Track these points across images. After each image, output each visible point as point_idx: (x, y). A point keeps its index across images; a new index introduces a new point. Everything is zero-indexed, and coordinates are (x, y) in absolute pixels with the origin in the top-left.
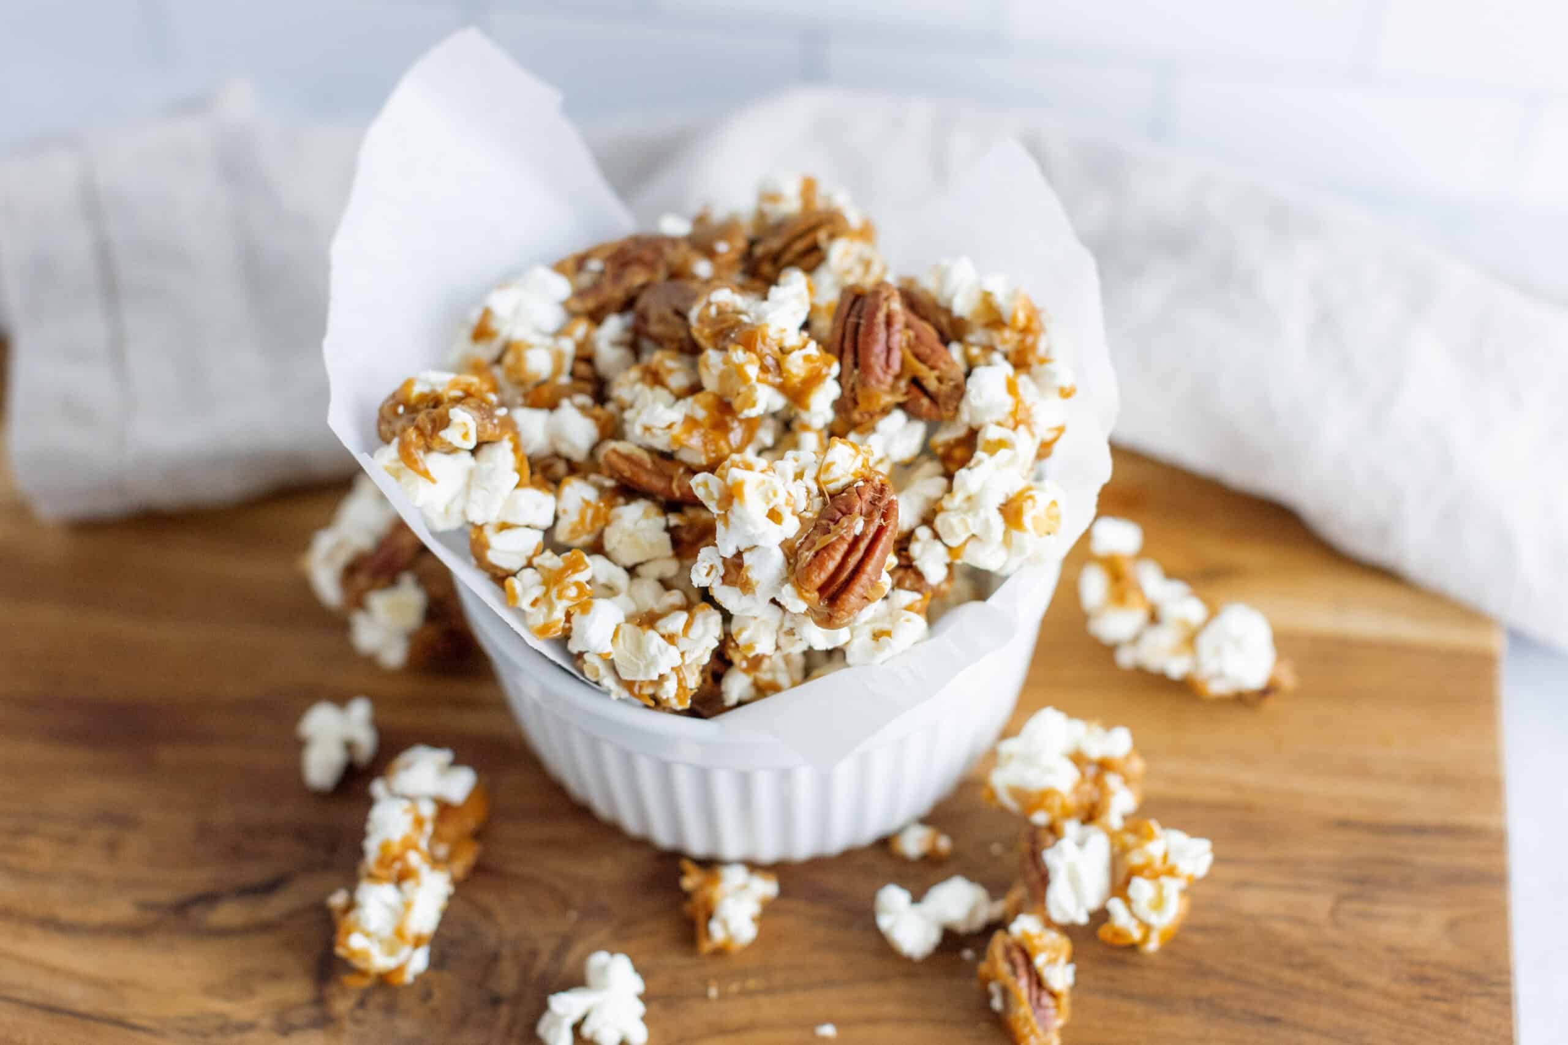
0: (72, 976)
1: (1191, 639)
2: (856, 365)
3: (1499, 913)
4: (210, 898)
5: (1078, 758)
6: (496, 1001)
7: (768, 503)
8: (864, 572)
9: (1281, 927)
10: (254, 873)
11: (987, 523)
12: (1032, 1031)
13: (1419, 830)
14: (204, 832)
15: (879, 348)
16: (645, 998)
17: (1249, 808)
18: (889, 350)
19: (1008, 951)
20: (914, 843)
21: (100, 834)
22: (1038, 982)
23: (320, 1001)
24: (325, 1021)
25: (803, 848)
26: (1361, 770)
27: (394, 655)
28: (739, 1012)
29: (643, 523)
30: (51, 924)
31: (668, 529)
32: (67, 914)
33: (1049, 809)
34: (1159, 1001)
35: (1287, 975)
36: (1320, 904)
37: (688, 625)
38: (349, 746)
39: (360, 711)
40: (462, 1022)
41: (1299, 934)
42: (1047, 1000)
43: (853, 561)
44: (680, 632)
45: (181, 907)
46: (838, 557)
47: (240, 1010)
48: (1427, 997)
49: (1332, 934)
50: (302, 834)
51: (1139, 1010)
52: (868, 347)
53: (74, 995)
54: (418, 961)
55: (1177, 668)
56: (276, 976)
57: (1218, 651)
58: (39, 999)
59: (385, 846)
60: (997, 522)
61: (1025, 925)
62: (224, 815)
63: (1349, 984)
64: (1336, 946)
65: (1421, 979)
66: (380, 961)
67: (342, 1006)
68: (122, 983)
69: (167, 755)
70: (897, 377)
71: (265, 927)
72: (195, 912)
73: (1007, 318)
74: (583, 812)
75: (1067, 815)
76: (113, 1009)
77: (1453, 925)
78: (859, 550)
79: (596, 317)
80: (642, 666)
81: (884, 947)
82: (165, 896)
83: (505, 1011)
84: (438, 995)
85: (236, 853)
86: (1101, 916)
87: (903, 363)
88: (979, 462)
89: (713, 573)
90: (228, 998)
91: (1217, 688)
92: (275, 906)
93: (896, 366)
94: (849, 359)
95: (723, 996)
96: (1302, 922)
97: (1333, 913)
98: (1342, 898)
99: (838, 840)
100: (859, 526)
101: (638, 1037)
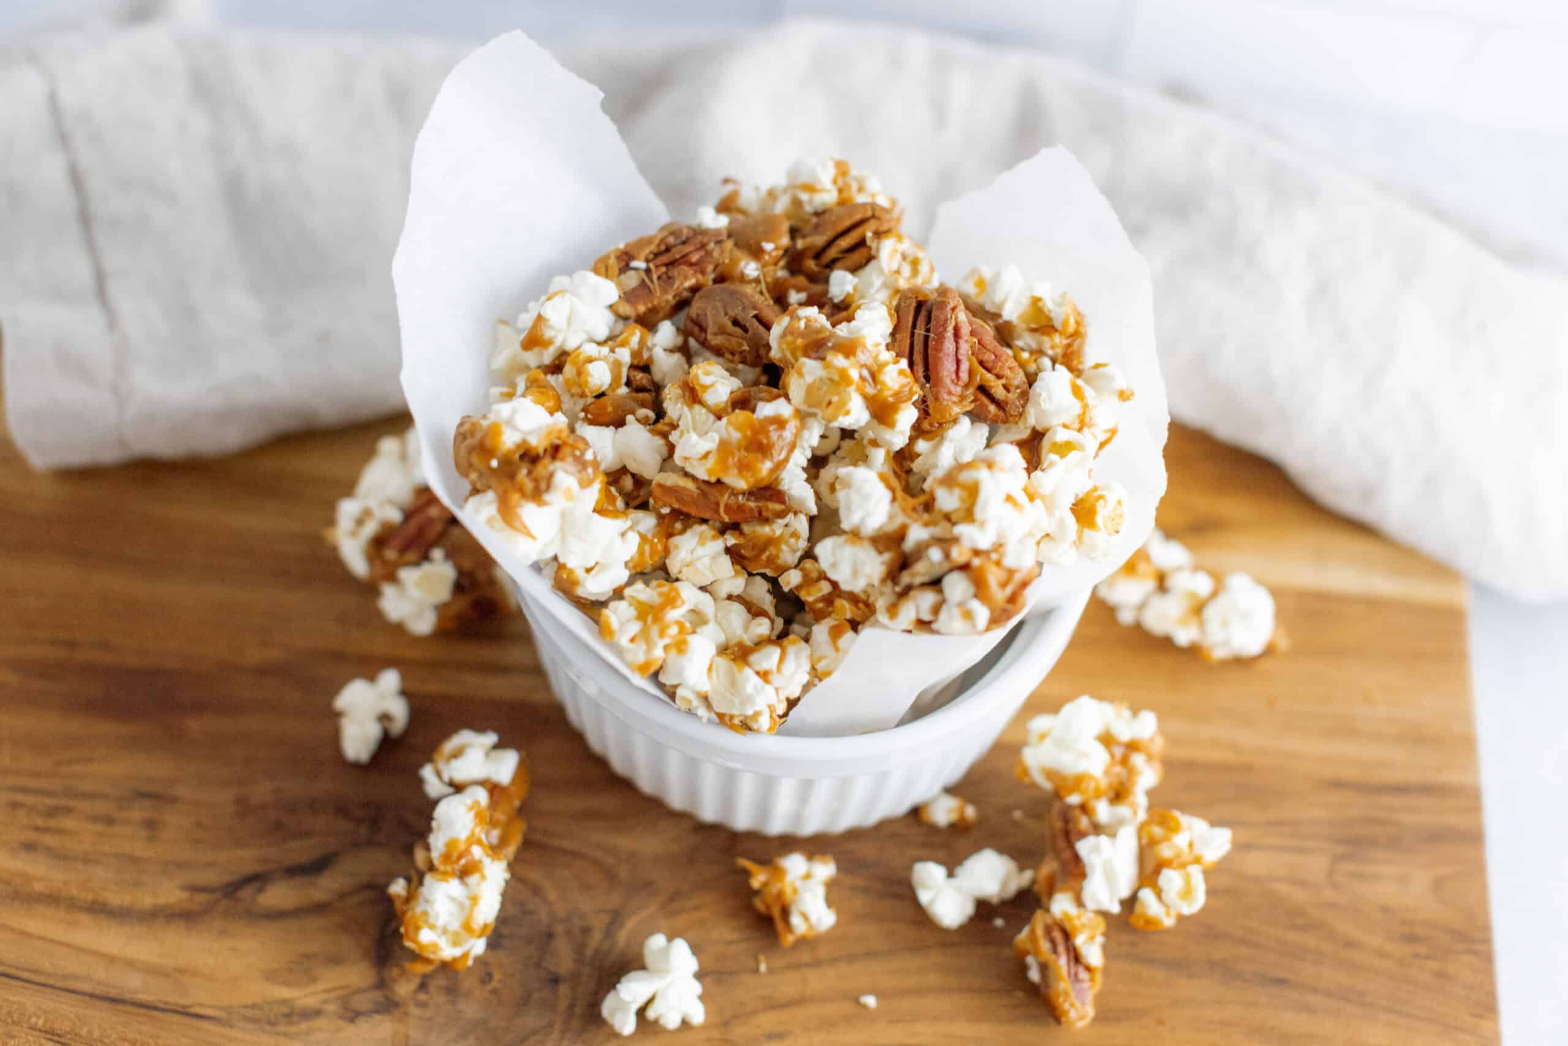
0: (130, 964)
1: (1198, 609)
3: (1477, 870)
4: (259, 879)
5: (1107, 740)
6: (555, 980)
9: (1283, 889)
10: (299, 851)
12: (1072, 1005)
13: (1401, 789)
14: (244, 808)
16: (699, 976)
17: (1249, 768)
18: (958, 361)
19: (1048, 930)
20: (943, 812)
21: (137, 813)
22: (1076, 958)
23: (382, 984)
24: (389, 1006)
26: (1346, 730)
27: (423, 624)
28: (789, 986)
30: (99, 909)
31: (727, 550)
32: (115, 898)
33: (1082, 792)
34: (1181, 966)
35: (1292, 936)
36: (1315, 866)
37: (781, 661)
38: (385, 718)
39: (390, 680)
40: (524, 1001)
41: (1298, 896)
42: (1083, 975)
44: (774, 668)
45: (232, 889)
47: (306, 997)
48: (1417, 956)
49: (1329, 895)
50: (341, 808)
51: (1160, 974)
53: (133, 984)
54: (479, 946)
55: (1184, 636)
56: (335, 960)
57: (1225, 624)
58: (99, 990)
59: (452, 844)
60: (1071, 521)
61: (1061, 905)
62: (261, 791)
63: (1349, 944)
64: (1332, 906)
65: (1411, 938)
66: (448, 952)
67: (404, 989)
68: (182, 971)
69: (194, 725)
70: (967, 386)
71: (320, 908)
72: (246, 893)
73: (1058, 324)
74: (624, 785)
75: (1098, 795)
76: (175, 999)
77: (1438, 884)
79: (648, 323)
80: (739, 702)
81: (922, 918)
82: (211, 877)
83: (564, 989)
84: (497, 976)
85: (278, 830)
86: (1132, 904)
88: (1050, 466)
90: (289, 984)
91: (1219, 653)
92: (326, 886)
95: (771, 971)
96: (1302, 883)
97: (1331, 873)
98: (1337, 859)
101: (698, 1015)
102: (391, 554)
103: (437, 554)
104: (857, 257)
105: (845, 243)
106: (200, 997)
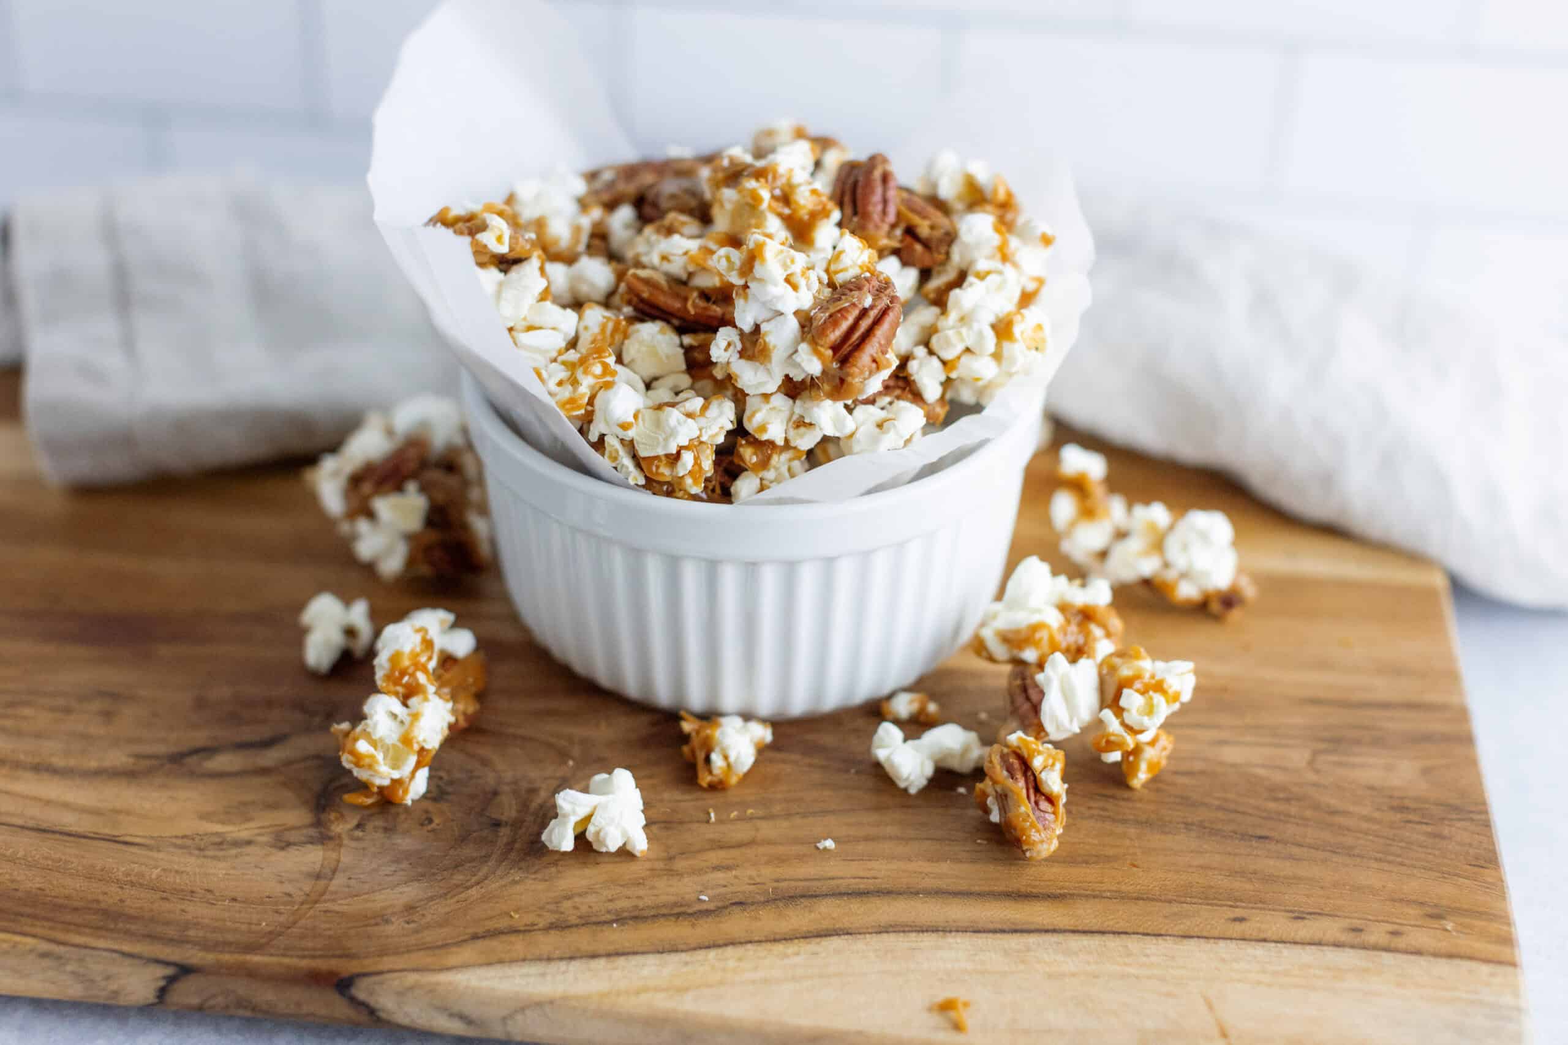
0: (66, 806)
1: (1158, 544)
2: (855, 213)
3: (1472, 762)
4: (208, 751)
5: (1063, 608)
6: (497, 824)
7: (785, 270)
8: (874, 336)
9: (1261, 772)
11: (980, 335)
12: (1032, 826)
13: (1385, 706)
14: (200, 704)
15: (877, 197)
17: (1225, 690)
18: (885, 201)
19: (1003, 757)
20: (904, 705)
21: (96, 705)
22: (1036, 787)
23: (318, 824)
24: (324, 839)
25: (799, 705)
26: (1323, 665)
27: (392, 564)
29: (660, 337)
30: (41, 768)
31: (682, 345)
32: (59, 762)
33: (1036, 644)
35: (1272, 805)
36: (1298, 757)
37: (704, 408)
38: (349, 633)
39: (361, 606)
40: (463, 839)
41: (1279, 777)
42: (1044, 805)
43: (864, 324)
44: (698, 413)
45: (177, 759)
46: (850, 320)
47: (239, 831)
48: (1409, 822)
49: (1311, 777)
50: (299, 706)
51: (1132, 831)
52: (866, 197)
53: (69, 820)
54: (419, 785)
55: (1147, 566)
56: (275, 806)
57: (1185, 547)
58: (31, 824)
59: (395, 658)
60: (990, 334)
61: (1019, 738)
62: (221, 692)
63: (1334, 812)
64: (1315, 785)
65: (1402, 809)
66: (383, 774)
67: (340, 828)
68: (118, 812)
69: (164, 650)
70: (893, 226)
71: (264, 771)
72: (192, 761)
73: (989, 197)
75: (1054, 648)
76: (107, 831)
77: (1426, 771)
78: (869, 317)
79: (611, 206)
80: (661, 439)
82: (161, 749)
83: (505, 832)
84: (437, 821)
85: (234, 718)
86: (1094, 727)
87: (899, 215)
88: (971, 285)
89: (732, 348)
90: (223, 823)
92: (271, 757)
93: (891, 217)
94: (849, 210)
95: (720, 821)
96: (1284, 769)
97: (1311, 763)
98: (1318, 752)
99: (832, 700)
100: (868, 301)
101: (640, 844)
102: (367, 488)
103: (412, 487)
106: (129, 829)
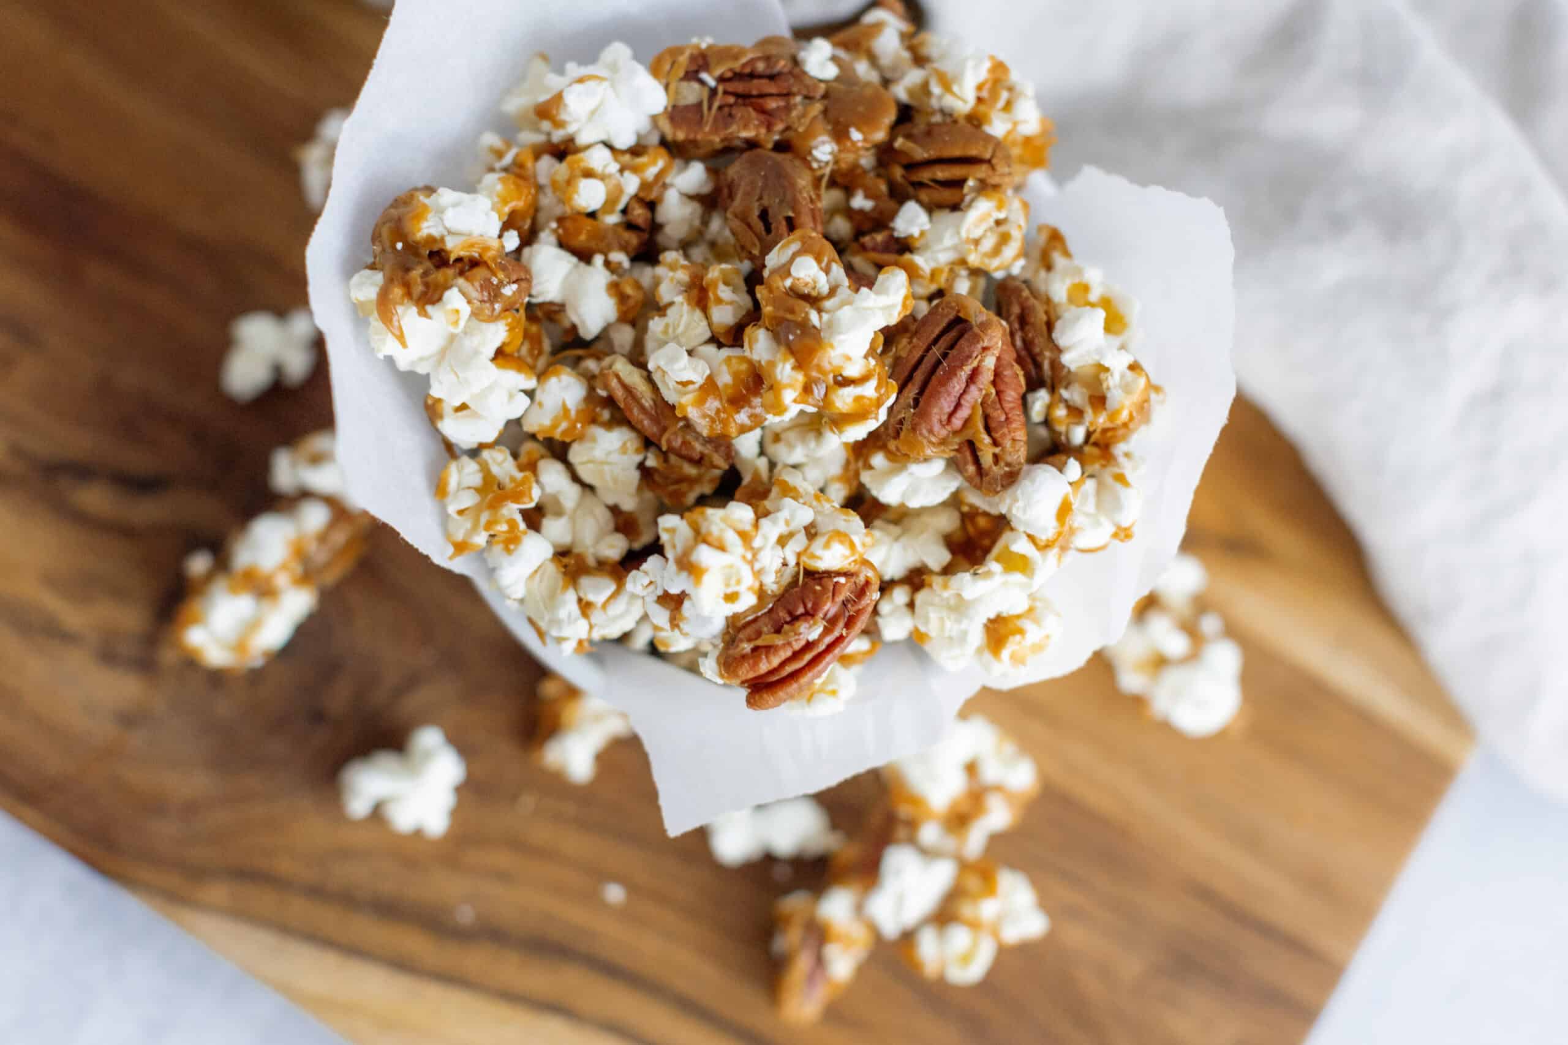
1: (1156, 667)
2: (916, 402)
4: (84, 472)
5: (972, 770)
7: (727, 585)
11: (963, 640)
14: (103, 388)
15: (946, 404)
16: (462, 789)
18: (958, 406)
23: (151, 641)
24: (147, 665)
28: (542, 833)
29: (615, 457)
31: (641, 466)
36: (1132, 966)
38: (278, 369)
39: (302, 327)
40: (278, 726)
42: (819, 980)
43: (789, 669)
46: (776, 661)
52: (935, 395)
60: (977, 636)
61: (837, 904)
62: (129, 376)
70: (956, 433)
72: (65, 481)
75: (934, 818)
78: (802, 659)
79: (680, 156)
85: (127, 428)
86: (908, 937)
87: (967, 422)
88: (989, 574)
89: (652, 588)
90: (60, 595)
92: (144, 511)
93: (957, 422)
94: (912, 391)
95: (534, 809)
98: (1157, 971)
100: (814, 634)
101: (437, 828)
104: (947, 195)
105: (942, 173)
